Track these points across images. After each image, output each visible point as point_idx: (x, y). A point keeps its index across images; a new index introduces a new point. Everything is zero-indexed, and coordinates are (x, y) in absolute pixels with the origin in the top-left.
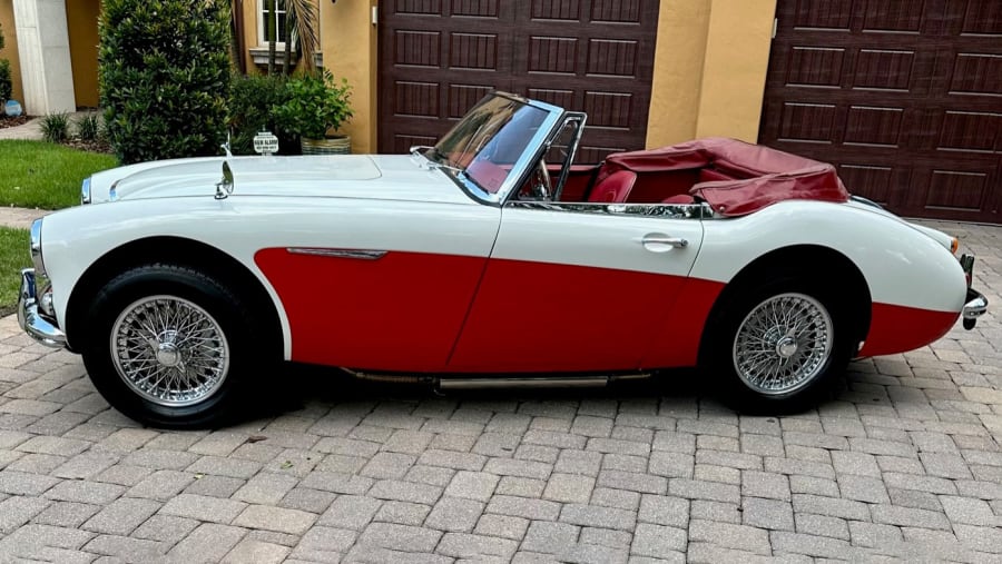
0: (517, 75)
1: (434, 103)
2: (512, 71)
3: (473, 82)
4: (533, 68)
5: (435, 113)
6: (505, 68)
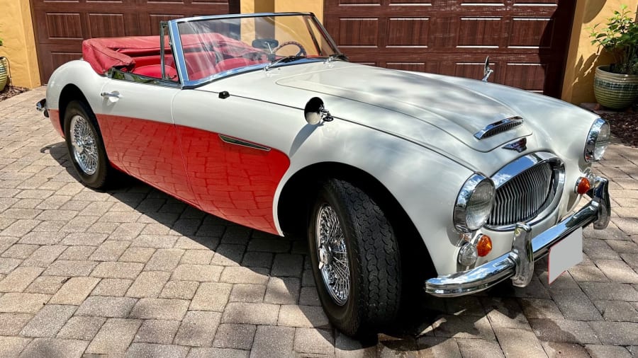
3: (106, 11)
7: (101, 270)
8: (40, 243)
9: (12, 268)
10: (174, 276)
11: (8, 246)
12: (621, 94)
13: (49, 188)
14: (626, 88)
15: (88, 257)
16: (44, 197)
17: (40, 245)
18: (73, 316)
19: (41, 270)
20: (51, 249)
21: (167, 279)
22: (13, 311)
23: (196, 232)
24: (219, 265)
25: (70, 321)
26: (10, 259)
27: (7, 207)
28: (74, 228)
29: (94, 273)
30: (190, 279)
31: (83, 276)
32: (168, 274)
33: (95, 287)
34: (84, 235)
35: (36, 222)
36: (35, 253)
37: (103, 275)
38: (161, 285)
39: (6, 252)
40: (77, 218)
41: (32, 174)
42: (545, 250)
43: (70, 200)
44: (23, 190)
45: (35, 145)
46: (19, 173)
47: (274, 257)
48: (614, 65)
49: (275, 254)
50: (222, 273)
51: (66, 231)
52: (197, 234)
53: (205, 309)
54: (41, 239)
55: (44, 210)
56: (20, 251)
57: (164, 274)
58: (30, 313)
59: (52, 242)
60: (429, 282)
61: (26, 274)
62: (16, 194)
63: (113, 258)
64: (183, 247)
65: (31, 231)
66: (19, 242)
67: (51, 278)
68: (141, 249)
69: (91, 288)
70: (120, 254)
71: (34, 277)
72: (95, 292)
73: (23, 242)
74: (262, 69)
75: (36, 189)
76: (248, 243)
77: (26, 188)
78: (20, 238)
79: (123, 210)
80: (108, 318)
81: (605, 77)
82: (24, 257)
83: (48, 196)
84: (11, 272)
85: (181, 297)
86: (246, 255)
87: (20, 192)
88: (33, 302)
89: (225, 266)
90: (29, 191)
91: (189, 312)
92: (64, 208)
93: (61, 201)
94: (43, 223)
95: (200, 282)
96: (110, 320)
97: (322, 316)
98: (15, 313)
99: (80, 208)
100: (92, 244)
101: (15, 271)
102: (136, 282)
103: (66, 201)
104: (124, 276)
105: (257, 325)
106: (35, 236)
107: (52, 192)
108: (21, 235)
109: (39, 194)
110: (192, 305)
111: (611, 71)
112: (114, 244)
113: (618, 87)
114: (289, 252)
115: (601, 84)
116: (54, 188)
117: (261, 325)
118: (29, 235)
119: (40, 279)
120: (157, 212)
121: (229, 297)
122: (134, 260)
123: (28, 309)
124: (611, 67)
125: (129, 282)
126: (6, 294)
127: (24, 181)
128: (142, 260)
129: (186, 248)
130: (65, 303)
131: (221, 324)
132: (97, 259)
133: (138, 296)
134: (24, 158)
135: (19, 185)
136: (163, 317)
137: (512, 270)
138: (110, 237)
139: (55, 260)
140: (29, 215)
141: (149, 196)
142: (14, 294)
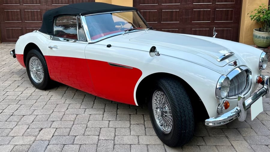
0: (48, 6)
1: (19, 17)
2: (46, 4)
3: (33, 8)
4: (54, 3)
5: (20, 20)
6: (43, 4)
7: (55, 125)
8: (23, 115)
9: (14, 126)
10: (88, 126)
11: (9, 116)
12: (265, 41)
13: (19, 90)
14: (267, 38)
15: (48, 120)
16: (18, 94)
17: (24, 116)
18: (48, 145)
19: (28, 126)
20: (29, 117)
21: (86, 127)
22: (21, 144)
23: (93, 107)
24: (107, 121)
25: (48, 147)
26: (12, 122)
27: (2, 99)
28: (37, 107)
29: (52, 126)
30: (96, 127)
31: (48, 128)
32: (86, 125)
33: (55, 133)
34: (42, 110)
35: (19, 106)
36: (22, 119)
37: (56, 127)
38: (84, 130)
39: (9, 119)
40: (37, 103)
41: (9, 84)
42: (249, 106)
43: (31, 95)
44: (7, 92)
45: (6, 71)
46: (3, 84)
47: (130, 116)
48: (261, 28)
49: (130, 115)
50: (109, 124)
51: (33, 109)
52: (93, 108)
53: (106, 139)
54: (23, 113)
55: (20, 100)
56: (15, 118)
57: (84, 125)
58: (29, 144)
59: (29, 114)
60: (206, 120)
61: (21, 128)
62: (5, 94)
63: (59, 119)
64: (88, 114)
65: (17, 110)
66: (13, 115)
67: (34, 129)
68: (71, 115)
69: (53, 133)
70: (61, 117)
71: (25, 129)
72: (55, 134)
73: (15, 114)
74: (121, 34)
75: (13, 91)
76: (117, 111)
77: (8, 90)
78: (13, 113)
79: (56, 98)
80: (64, 145)
81: (258, 33)
82: (18, 121)
83: (20, 94)
84: (14, 127)
85: (94, 134)
86: (118, 115)
87: (6, 93)
88: (29, 140)
89: (110, 121)
90: (10, 92)
91: (99, 141)
92: (29, 98)
93: (27, 96)
94: (22, 106)
95: (101, 128)
96: (66, 146)
97: (158, 140)
98: (22, 145)
99: (37, 98)
100: (47, 114)
101: (16, 127)
102: (72, 129)
103: (29, 96)
104: (66, 127)
105: (130, 145)
106: (20, 112)
107: (21, 92)
108: (13, 111)
109: (16, 93)
110: (100, 138)
111: (260, 31)
112: (58, 114)
113: (263, 38)
114: (136, 114)
115: (256, 37)
116: (22, 90)
117: (132, 144)
118: (17, 111)
119: (28, 130)
120: (72, 99)
121: (115, 134)
122: (69, 120)
123: (28, 143)
124: (260, 30)
125: (69, 129)
126: (15, 137)
127: (6, 88)
128: (72, 119)
129: (90, 114)
130: (43, 139)
131: (114, 145)
132: (52, 120)
133: (75, 135)
134: (3, 77)
135: (4, 89)
136: (89, 143)
137: (238, 115)
138: (55, 111)
139: (33, 122)
140: (14, 103)
141: (66, 92)
142: (19, 137)
